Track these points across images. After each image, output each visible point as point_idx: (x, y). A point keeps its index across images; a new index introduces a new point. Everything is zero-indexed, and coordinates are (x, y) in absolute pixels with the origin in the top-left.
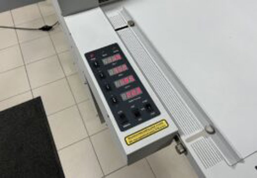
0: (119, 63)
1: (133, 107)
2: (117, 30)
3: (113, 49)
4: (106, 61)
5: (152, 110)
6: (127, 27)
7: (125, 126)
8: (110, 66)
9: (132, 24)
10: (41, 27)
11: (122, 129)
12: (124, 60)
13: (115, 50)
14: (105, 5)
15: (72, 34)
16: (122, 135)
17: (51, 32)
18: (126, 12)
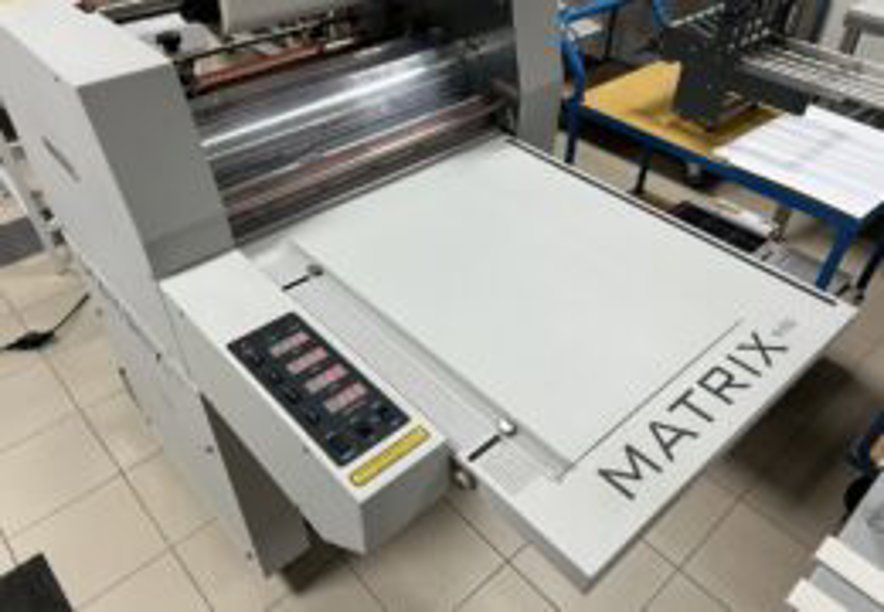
0: (305, 348)
1: (353, 421)
2: (287, 288)
3: (288, 324)
4: (277, 350)
5: (392, 417)
6: (304, 280)
7: (347, 456)
8: (290, 357)
9: (317, 271)
10: (12, 340)
11: (341, 463)
12: (316, 341)
13: (293, 324)
14: (250, 241)
15: (188, 312)
16: (342, 474)
17: (49, 350)
18: (298, 250)
